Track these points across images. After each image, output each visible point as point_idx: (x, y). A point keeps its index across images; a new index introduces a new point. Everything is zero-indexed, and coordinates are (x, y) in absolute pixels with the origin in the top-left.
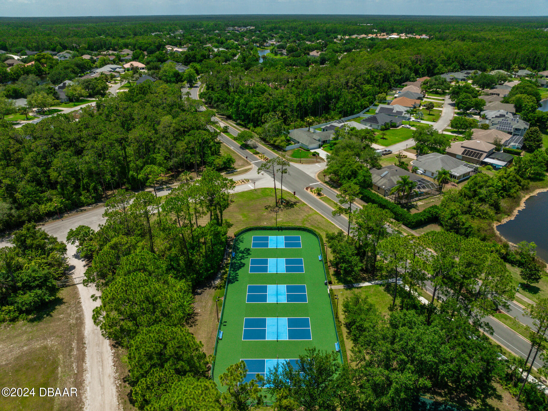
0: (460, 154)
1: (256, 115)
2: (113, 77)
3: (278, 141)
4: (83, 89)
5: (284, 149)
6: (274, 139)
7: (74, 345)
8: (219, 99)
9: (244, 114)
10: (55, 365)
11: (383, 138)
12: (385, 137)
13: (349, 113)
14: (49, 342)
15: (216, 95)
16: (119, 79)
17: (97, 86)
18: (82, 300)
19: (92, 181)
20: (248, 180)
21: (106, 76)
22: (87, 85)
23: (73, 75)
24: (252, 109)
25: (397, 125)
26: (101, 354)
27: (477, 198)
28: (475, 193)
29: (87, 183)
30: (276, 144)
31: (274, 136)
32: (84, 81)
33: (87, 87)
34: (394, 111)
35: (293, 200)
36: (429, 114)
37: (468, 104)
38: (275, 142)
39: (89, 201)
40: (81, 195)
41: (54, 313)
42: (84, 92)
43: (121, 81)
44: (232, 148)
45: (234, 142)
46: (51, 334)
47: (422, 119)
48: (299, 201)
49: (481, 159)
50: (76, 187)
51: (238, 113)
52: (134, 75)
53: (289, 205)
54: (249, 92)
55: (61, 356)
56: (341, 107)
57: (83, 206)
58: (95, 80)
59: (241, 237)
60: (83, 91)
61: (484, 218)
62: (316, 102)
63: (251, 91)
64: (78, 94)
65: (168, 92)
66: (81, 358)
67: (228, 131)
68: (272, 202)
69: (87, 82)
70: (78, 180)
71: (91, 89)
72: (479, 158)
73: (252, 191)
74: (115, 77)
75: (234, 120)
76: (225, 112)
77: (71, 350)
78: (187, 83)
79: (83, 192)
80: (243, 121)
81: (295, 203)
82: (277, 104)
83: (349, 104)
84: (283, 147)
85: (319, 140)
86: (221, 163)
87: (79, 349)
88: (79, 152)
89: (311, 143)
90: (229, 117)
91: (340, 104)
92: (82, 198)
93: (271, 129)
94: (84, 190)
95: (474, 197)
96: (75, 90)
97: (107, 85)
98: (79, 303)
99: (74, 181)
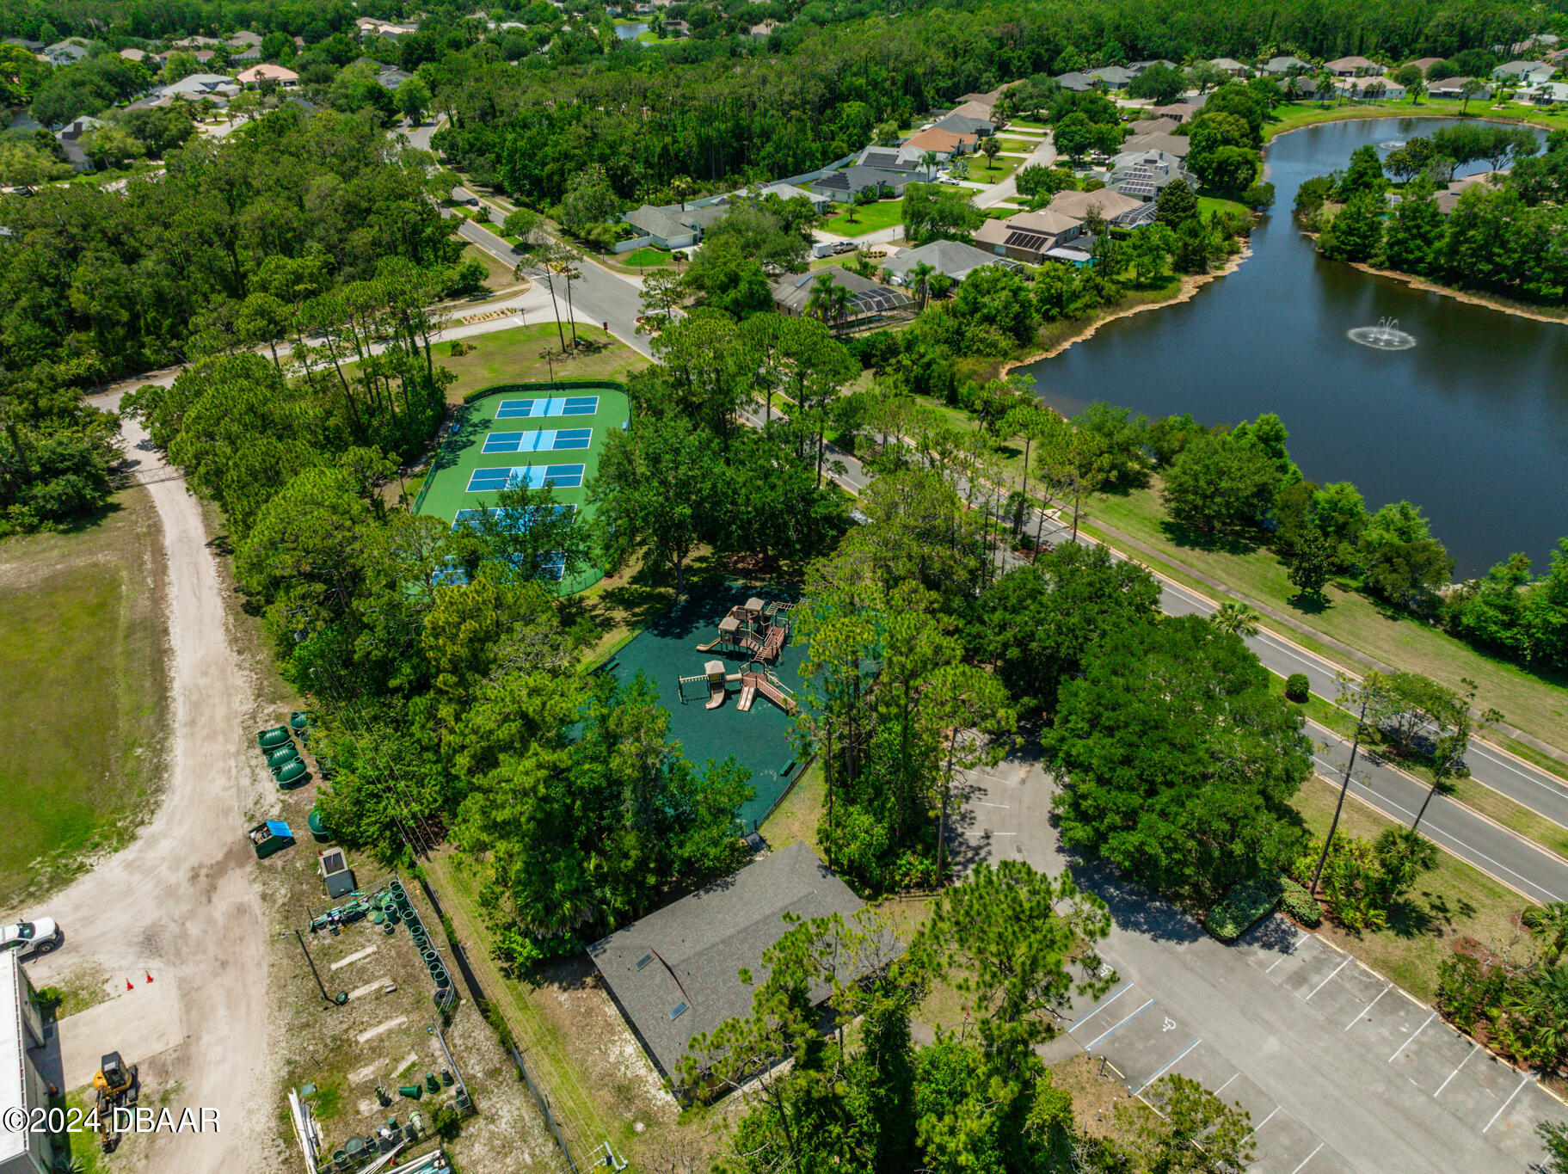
0: (1001, 242)
1: (556, 178)
2: (208, 106)
3: (595, 232)
4: (128, 135)
5: (611, 247)
6: (588, 226)
7: (147, 557)
8: (472, 145)
9: (529, 177)
10: (114, 585)
11: (852, 221)
12: (855, 217)
13: (790, 168)
14: (101, 558)
15: (466, 135)
16: (224, 111)
17: (166, 129)
18: (157, 504)
19: (165, 314)
20: (514, 311)
21: (191, 103)
22: (139, 127)
23: (98, 103)
24: (544, 164)
25: (897, 192)
26: (196, 565)
27: (978, 316)
28: (975, 308)
29: (154, 319)
30: (591, 237)
31: (589, 219)
32: (131, 115)
33: (139, 133)
34: (899, 161)
35: (603, 340)
36: (990, 168)
37: (1077, 138)
38: (589, 233)
39: (163, 359)
40: (143, 346)
41: (104, 522)
42: (136, 145)
43: (231, 117)
44: (493, 253)
45: (502, 240)
46: (102, 549)
47: (966, 179)
48: (615, 342)
49: (1042, 251)
50: (133, 329)
51: (513, 177)
52: (266, 99)
53: (591, 348)
54: (540, 123)
55: (124, 574)
56: (770, 155)
57: (152, 370)
58: (160, 114)
59: (477, 404)
60: (130, 141)
61: (988, 355)
62: (705, 144)
63: (545, 123)
64: (119, 148)
65: (338, 128)
66: (161, 570)
67: (491, 217)
68: (556, 346)
69: (138, 118)
70: (136, 316)
71: (151, 137)
72: (1038, 248)
73: (518, 329)
74: (215, 106)
75: (510, 196)
76: (486, 177)
77: (143, 563)
78: (406, 115)
79: (147, 340)
80: (529, 194)
81: (605, 346)
82: (608, 151)
83: (790, 149)
84: (608, 243)
85: (693, 227)
86: (457, 277)
87: (154, 561)
88: (132, 258)
89: (673, 233)
90: (499, 190)
91: (769, 148)
92: (147, 352)
93: (581, 205)
94: (149, 333)
95: (972, 314)
96: (109, 139)
97: (192, 127)
98: (152, 507)
99: (125, 316)
